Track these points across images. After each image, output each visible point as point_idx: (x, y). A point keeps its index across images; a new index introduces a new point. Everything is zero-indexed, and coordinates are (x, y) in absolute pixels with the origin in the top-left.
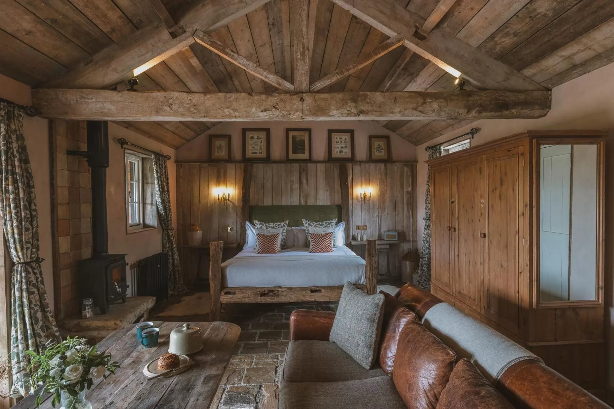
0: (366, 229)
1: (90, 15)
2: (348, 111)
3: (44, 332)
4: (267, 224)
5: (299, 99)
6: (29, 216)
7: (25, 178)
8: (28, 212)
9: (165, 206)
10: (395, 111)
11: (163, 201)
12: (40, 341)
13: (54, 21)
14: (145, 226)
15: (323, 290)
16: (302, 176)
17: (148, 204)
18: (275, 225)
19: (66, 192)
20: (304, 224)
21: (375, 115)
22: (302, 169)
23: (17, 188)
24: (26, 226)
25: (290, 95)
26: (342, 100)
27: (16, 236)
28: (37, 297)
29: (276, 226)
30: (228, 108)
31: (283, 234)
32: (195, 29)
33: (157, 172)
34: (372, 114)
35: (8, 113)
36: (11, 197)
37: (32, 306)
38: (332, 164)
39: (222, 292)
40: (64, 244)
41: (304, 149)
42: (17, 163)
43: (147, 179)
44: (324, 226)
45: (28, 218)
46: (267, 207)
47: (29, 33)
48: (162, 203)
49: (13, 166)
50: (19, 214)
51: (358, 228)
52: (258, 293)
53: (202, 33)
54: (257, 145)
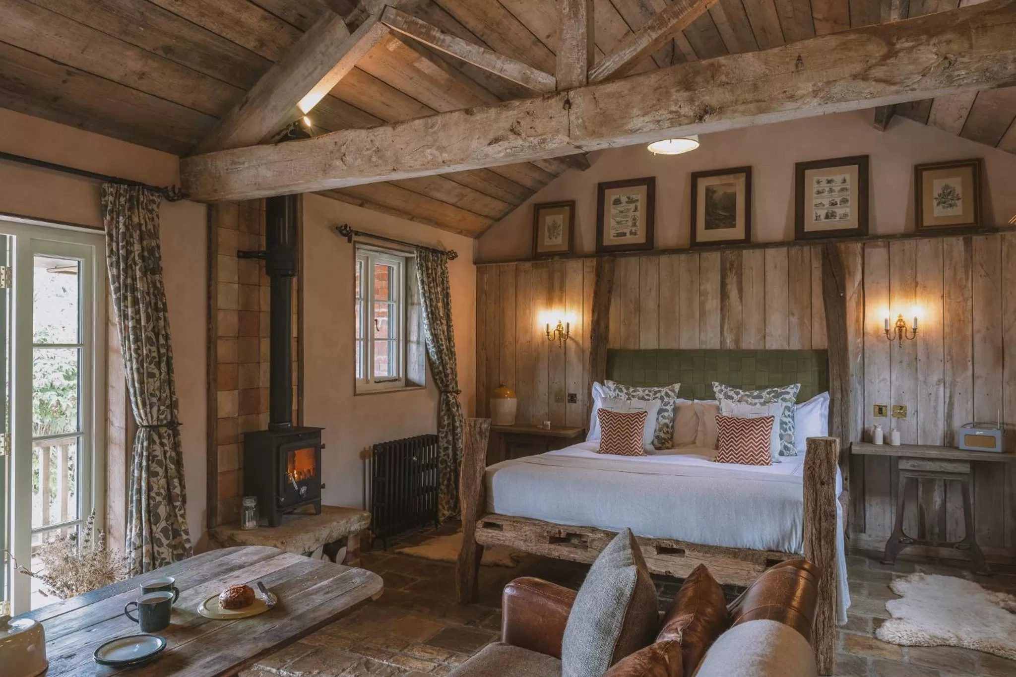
0: (905, 415)
1: (214, 27)
2: (671, 112)
3: (167, 538)
4: (631, 389)
5: (561, 104)
6: (155, 354)
7: (152, 296)
8: (154, 349)
9: (439, 347)
10: (799, 93)
11: (435, 337)
12: (158, 552)
13: (168, 49)
14: (409, 383)
15: (687, 552)
16: (728, 281)
17: (412, 342)
18: (647, 392)
19: (234, 319)
20: (714, 393)
21: (743, 113)
22: (728, 265)
23: (137, 312)
24: (150, 370)
25: (544, 99)
26: (656, 89)
27: (137, 385)
28: (163, 482)
29: (648, 395)
30: (429, 147)
31: (666, 414)
32: (382, 7)
33: (423, 282)
34: (734, 112)
35: (130, 200)
36: (130, 324)
37: (153, 494)
38: (806, 249)
39: (480, 522)
40: (227, 403)
41: (733, 218)
42: (138, 274)
43: (411, 296)
44: (762, 400)
45: (154, 358)
46: (646, 351)
47: (142, 75)
48: (433, 341)
49: (134, 279)
50: (139, 352)
51: (880, 410)
52: (545, 534)
53: (394, 11)
54: (626, 216)
